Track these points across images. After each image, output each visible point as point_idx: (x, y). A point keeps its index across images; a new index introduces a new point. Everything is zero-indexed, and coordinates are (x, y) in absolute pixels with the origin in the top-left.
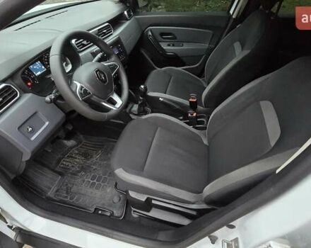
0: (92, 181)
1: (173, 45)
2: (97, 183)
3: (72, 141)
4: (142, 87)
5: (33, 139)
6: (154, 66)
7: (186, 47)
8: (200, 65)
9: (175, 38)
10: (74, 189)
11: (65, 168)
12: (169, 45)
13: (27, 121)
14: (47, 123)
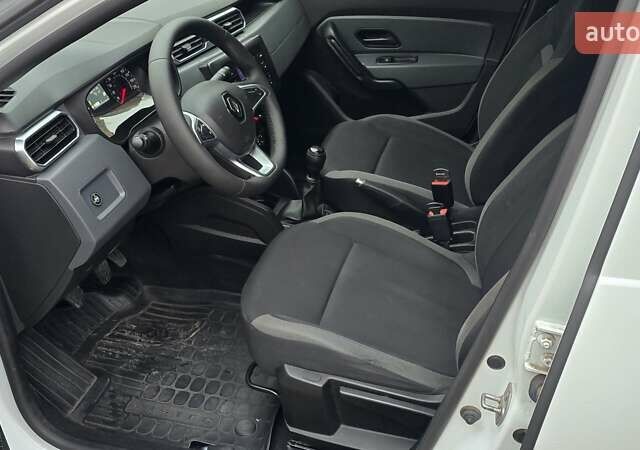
0: (178, 390)
1: (392, 60)
2: (192, 393)
3: (122, 298)
4: (314, 150)
5: (101, 217)
6: (341, 112)
7: (425, 63)
8: (464, 109)
9: (397, 42)
10: (134, 406)
11: (105, 361)
12: (380, 60)
13: (93, 181)
14: (122, 194)
